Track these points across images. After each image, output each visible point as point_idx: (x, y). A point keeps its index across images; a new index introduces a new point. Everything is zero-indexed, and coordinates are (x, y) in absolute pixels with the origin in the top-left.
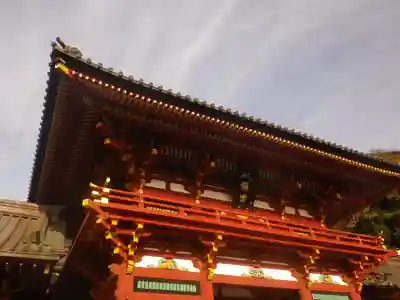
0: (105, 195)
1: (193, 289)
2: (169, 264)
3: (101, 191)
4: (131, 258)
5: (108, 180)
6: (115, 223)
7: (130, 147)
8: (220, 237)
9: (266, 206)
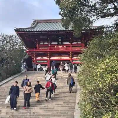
0: (28, 50)
1: (46, 62)
2: (42, 58)
4: (35, 58)
5: (28, 47)
9: (68, 43)
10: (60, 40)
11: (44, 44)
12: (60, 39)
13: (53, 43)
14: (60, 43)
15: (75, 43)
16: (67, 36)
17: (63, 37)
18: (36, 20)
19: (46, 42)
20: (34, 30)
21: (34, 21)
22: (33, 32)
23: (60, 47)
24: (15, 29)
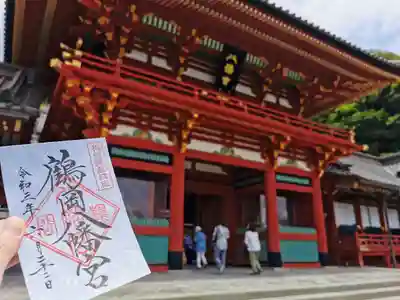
0: (77, 59)
1: (166, 159)
3: (72, 53)
5: (80, 42)
6: (87, 89)
7: (108, 9)
8: (196, 116)
9: (247, 91)
10: (229, 69)
11: (150, 60)
12: (231, 61)
13: (190, 73)
14: (226, 80)
15: (271, 98)
17: (249, 58)
19: (160, 56)
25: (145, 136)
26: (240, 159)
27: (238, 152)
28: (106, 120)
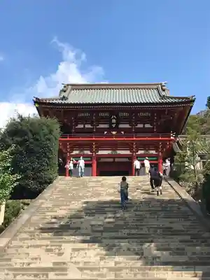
1: (90, 159)
4: (68, 152)
9: (127, 126)
10: (114, 121)
11: (84, 126)
12: (114, 118)
13: (101, 126)
14: (114, 126)
15: (140, 126)
16: (126, 114)
17: (121, 114)
18: (68, 85)
19: (88, 124)
20: (66, 102)
21: (65, 87)
22: (65, 104)
23: (114, 133)
24: (35, 99)
25: (82, 153)
26: (119, 154)
27: (119, 152)
28: (69, 150)
